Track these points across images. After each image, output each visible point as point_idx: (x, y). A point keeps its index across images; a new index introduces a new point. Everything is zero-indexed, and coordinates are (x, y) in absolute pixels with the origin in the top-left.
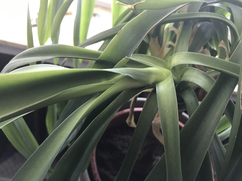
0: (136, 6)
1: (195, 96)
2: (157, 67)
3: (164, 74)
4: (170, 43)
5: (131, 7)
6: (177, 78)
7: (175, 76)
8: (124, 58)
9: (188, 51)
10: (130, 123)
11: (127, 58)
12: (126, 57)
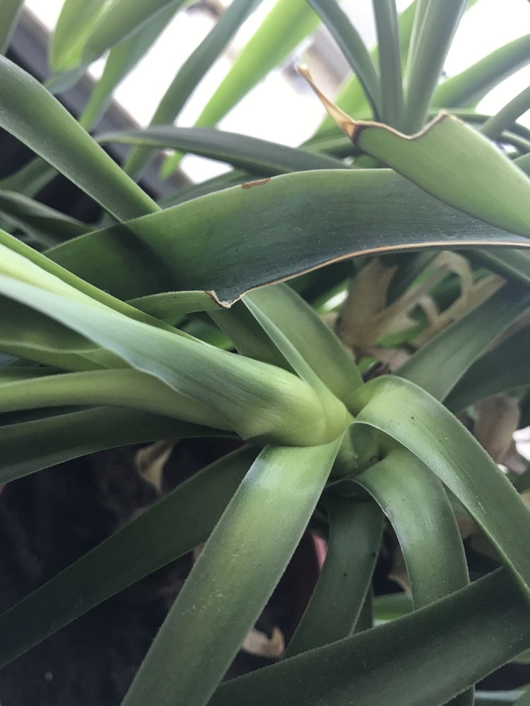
0: (365, 132)
1: (374, 555)
2: (312, 383)
3: (322, 424)
4: (427, 302)
5: (344, 124)
6: (356, 457)
7: (356, 448)
8: (203, 292)
9: (445, 403)
10: (145, 466)
11: (213, 298)
12: (213, 293)
